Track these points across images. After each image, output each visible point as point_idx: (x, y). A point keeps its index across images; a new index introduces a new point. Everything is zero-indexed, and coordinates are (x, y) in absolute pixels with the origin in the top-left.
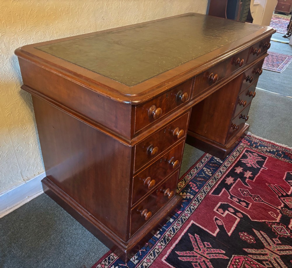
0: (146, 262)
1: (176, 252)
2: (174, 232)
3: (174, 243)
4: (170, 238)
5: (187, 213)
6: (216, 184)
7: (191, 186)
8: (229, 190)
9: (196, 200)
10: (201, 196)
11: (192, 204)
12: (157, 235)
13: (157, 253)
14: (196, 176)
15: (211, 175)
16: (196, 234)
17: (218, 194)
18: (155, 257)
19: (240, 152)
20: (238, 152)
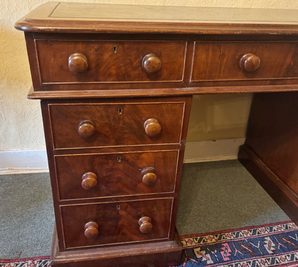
7: (222, 248)
15: (270, 252)
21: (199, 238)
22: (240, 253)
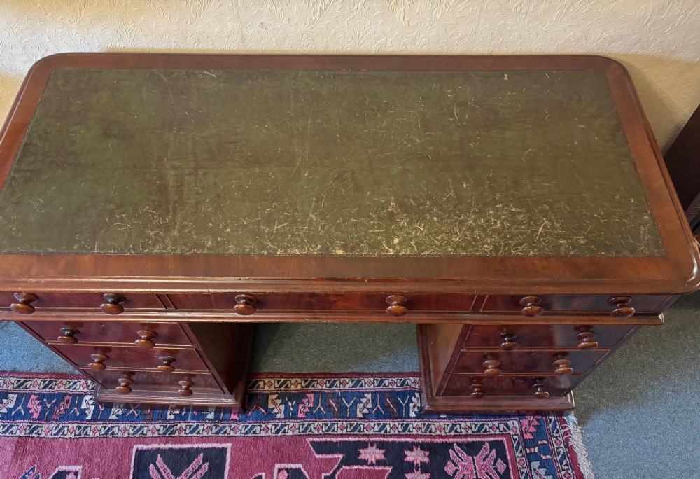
0: (120, 428)
1: (159, 455)
2: (191, 432)
3: (172, 444)
4: (177, 434)
5: (240, 428)
6: (342, 435)
7: (304, 400)
8: (346, 465)
9: (276, 426)
10: (294, 428)
11: (264, 426)
12: (171, 414)
13: (143, 433)
14: (337, 393)
15: (360, 415)
16: (207, 464)
17: (318, 453)
18: (134, 434)
19: (482, 433)
20: (477, 428)
21: (283, 380)
22: (322, 409)
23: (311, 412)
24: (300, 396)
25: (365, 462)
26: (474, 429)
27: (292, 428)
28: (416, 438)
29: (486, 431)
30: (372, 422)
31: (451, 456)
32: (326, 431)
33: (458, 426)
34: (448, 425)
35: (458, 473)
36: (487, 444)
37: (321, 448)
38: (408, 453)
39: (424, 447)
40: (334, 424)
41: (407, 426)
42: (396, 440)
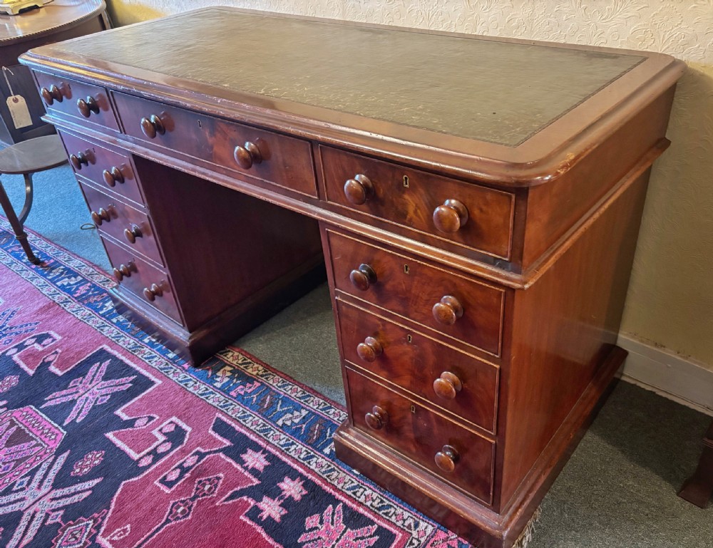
1: (109, 359)
2: (146, 358)
3: (126, 358)
4: (136, 353)
5: (180, 376)
6: (247, 429)
7: (247, 384)
8: (224, 453)
9: (206, 390)
10: (217, 399)
11: (198, 383)
12: (149, 339)
13: (118, 340)
14: (279, 394)
15: (280, 423)
16: (130, 385)
17: (213, 430)
18: (113, 337)
19: (381, 513)
20: (380, 505)
21: (249, 360)
22: (254, 399)
23: (243, 396)
24: (248, 379)
25: (242, 462)
26: (375, 504)
27: (215, 399)
28: (308, 473)
29: (386, 514)
30: (285, 434)
31: (325, 512)
32: (239, 417)
33: (362, 490)
34: (352, 482)
35: (315, 531)
36: (376, 526)
37: (221, 428)
38: (287, 480)
39: (307, 484)
40: (251, 415)
41: (312, 457)
42: (289, 462)
